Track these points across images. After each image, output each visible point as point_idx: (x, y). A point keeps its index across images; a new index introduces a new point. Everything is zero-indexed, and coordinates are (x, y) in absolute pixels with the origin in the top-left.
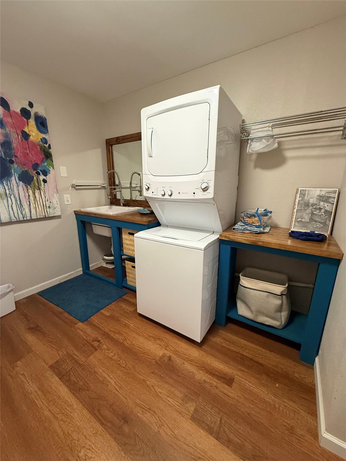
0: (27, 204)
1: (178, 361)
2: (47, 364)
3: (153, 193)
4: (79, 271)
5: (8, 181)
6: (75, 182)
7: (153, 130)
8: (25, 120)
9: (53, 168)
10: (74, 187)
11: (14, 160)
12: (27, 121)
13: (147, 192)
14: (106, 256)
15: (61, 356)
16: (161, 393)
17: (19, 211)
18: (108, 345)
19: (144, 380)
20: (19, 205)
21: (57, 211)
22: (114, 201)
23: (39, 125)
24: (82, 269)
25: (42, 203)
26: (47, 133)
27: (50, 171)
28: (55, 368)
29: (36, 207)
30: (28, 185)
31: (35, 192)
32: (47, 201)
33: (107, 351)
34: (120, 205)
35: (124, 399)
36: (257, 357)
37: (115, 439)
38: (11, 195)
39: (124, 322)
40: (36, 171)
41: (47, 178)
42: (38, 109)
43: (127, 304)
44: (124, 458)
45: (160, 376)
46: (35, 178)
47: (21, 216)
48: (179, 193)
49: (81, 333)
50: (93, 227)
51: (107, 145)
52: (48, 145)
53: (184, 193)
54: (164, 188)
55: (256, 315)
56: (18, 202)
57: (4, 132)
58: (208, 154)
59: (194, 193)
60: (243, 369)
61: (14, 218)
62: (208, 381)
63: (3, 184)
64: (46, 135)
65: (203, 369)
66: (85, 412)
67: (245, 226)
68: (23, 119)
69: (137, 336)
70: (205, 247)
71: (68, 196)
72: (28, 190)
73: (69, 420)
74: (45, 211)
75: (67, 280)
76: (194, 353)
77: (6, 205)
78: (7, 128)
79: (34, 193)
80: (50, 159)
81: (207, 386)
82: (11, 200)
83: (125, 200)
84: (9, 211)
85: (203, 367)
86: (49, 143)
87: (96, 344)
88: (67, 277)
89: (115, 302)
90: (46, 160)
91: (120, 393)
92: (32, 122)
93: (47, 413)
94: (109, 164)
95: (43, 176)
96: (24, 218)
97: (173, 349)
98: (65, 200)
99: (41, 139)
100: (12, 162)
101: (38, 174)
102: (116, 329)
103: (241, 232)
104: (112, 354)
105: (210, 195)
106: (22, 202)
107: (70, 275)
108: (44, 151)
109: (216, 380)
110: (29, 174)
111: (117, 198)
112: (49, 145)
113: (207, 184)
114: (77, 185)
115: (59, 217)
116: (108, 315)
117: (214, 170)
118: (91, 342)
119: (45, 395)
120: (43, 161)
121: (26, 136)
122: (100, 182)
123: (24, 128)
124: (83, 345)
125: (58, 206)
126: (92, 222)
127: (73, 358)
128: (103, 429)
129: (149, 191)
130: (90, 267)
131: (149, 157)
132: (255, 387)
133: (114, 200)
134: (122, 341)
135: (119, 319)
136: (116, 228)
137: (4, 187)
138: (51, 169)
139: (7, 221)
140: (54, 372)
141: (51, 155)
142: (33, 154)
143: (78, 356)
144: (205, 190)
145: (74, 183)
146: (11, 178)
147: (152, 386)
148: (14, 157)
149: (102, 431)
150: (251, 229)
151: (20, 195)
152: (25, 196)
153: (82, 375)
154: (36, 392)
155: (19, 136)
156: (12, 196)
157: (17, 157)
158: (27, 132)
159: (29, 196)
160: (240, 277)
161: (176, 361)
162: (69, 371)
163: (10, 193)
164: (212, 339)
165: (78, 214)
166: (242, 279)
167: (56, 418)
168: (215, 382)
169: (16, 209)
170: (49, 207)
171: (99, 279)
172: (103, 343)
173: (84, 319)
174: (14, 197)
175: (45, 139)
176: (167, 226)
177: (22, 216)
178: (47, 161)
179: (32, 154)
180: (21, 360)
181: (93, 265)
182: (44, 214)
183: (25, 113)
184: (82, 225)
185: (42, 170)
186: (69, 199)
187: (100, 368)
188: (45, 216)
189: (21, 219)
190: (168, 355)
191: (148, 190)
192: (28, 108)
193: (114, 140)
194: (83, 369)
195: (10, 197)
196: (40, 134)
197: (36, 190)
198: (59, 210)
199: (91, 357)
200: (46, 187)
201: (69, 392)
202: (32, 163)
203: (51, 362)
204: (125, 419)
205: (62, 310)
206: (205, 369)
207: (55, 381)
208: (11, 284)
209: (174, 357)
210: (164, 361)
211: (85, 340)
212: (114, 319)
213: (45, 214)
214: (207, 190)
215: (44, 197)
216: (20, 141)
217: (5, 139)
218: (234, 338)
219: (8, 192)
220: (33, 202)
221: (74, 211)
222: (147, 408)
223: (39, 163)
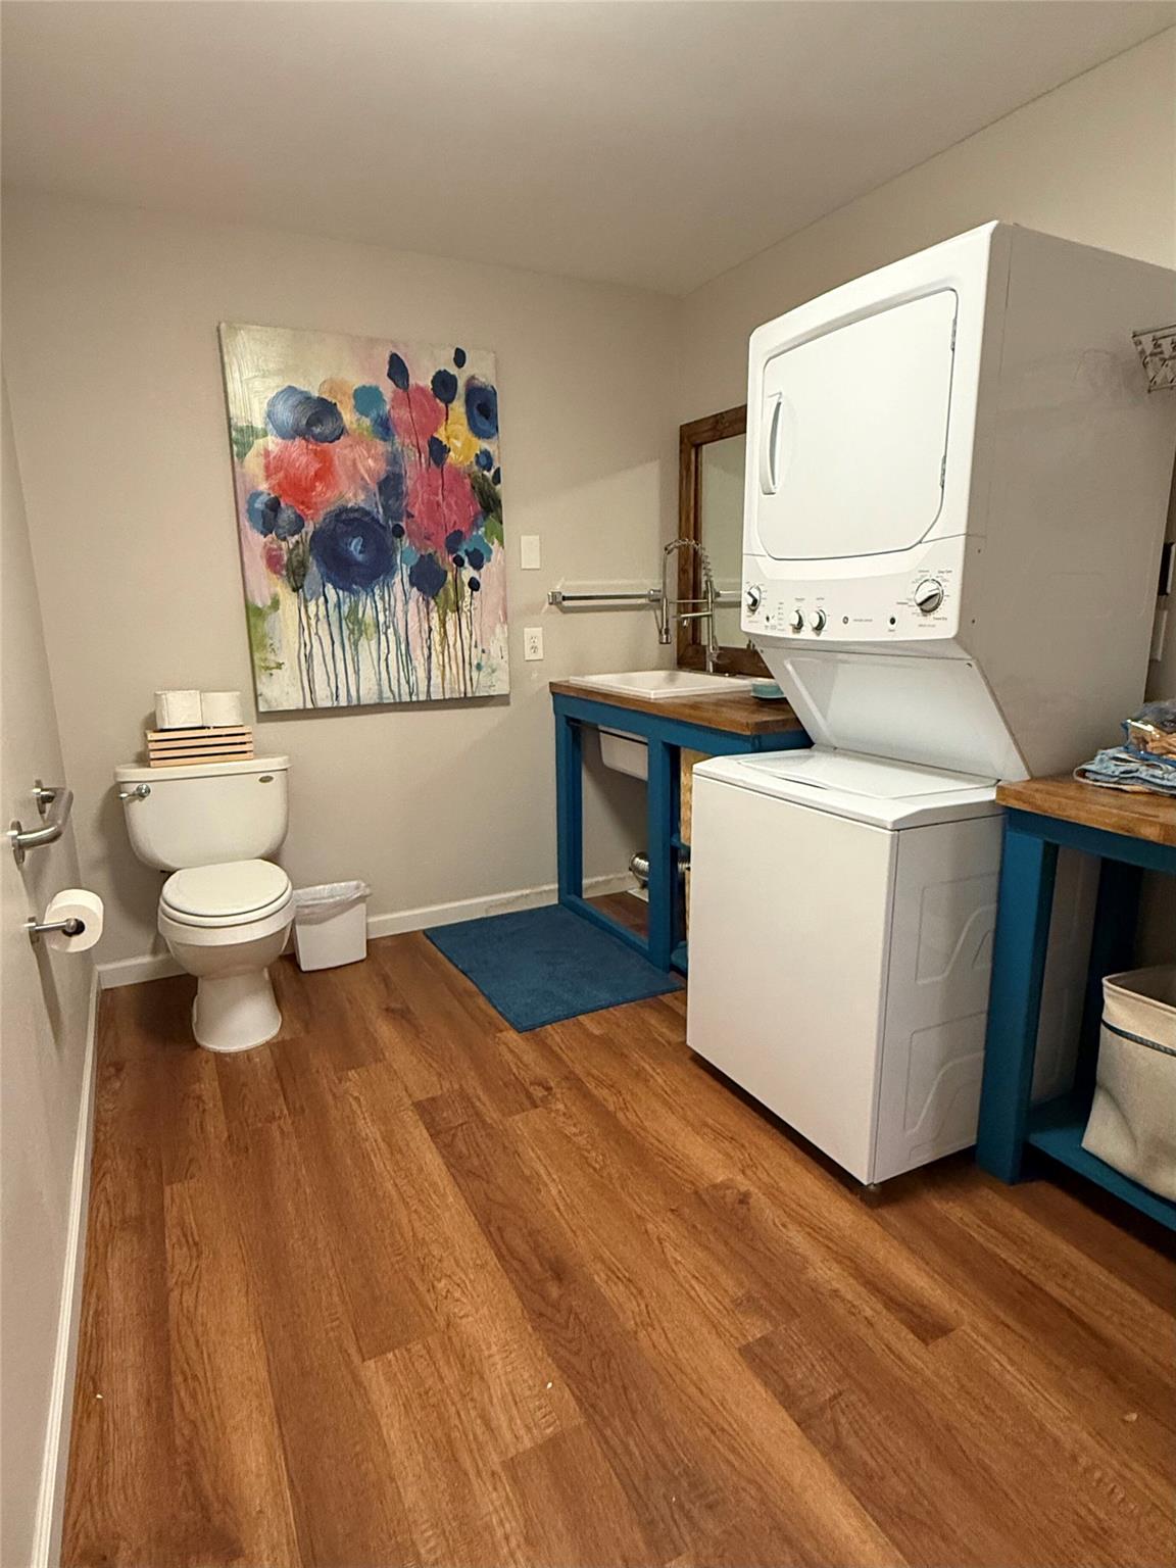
0: (423, 655)
1: (767, 1213)
2: (410, 1096)
3: (768, 619)
4: (545, 892)
5: (386, 588)
6: (562, 587)
7: (781, 400)
8: (442, 405)
9: (501, 543)
10: (558, 601)
11: (404, 527)
12: (447, 407)
13: (751, 619)
14: (641, 858)
15: (445, 1090)
16: (677, 1262)
17: (402, 674)
18: (569, 1104)
19: (639, 1217)
20: (404, 658)
21: (499, 680)
22: (689, 655)
23: (475, 412)
24: (557, 886)
25: (460, 654)
26: (493, 435)
27: (490, 551)
28: (426, 1110)
29: (444, 666)
30: (430, 599)
31: (447, 619)
32: (476, 646)
33: (562, 1119)
34: (702, 669)
35: (570, 1234)
36: (1102, 1314)
37: (520, 1296)
38: (387, 628)
39: (638, 1065)
40: (454, 555)
41: (482, 576)
42: (479, 369)
43: (664, 1021)
44: (530, 1336)
45: (694, 1227)
46: (450, 577)
47: (405, 688)
48: (846, 620)
49: (508, 1057)
50: (602, 739)
51: (683, 446)
52: (493, 471)
53: (861, 620)
54: (799, 604)
55: (1152, 1162)
56: (403, 647)
57: (390, 449)
58: (943, 474)
59: (893, 621)
60: (1009, 1321)
61: (389, 694)
62: (849, 1297)
63: (374, 595)
64: (490, 440)
65: (848, 1263)
66: (470, 1220)
67: (1131, 762)
68: (437, 404)
69: (662, 1111)
70: (901, 819)
71: (538, 631)
72: (428, 614)
73: (429, 1217)
74: (468, 678)
75: (509, 914)
76: (842, 1214)
77: (375, 655)
78: (396, 437)
79: (443, 624)
80: (494, 514)
81: (840, 1309)
82: (388, 642)
83: (721, 648)
84: (380, 673)
85: (849, 1258)
86: (496, 465)
87: (539, 1093)
88: (509, 902)
89: (632, 1004)
90: (485, 519)
91: (564, 1219)
92: (458, 407)
93: (389, 1185)
94: (684, 518)
95: (471, 568)
96: (411, 695)
97: (764, 1177)
98: (527, 646)
99: (477, 455)
100: (398, 532)
101: (459, 562)
102: (607, 1075)
103: (1107, 788)
104: (574, 1130)
105: (945, 624)
106: (411, 647)
107: (518, 898)
108: (481, 493)
109: (879, 1307)
110: (437, 564)
111: (700, 644)
112: (498, 471)
113: (936, 586)
114: (566, 595)
115: (502, 700)
116: (597, 1032)
117: (963, 530)
118: (527, 1085)
119: (392, 1154)
120: (475, 525)
121: (438, 451)
122: (645, 581)
123: (436, 430)
124: (505, 1084)
125: (504, 664)
126: (603, 724)
127: (473, 1107)
128: (499, 1266)
129: (756, 613)
130: (584, 887)
131: (765, 494)
132: (1027, 1384)
133: (690, 652)
134: (611, 1108)
135: (625, 1051)
136: (660, 744)
137: (375, 602)
138: (495, 546)
139: (372, 702)
140: (421, 1117)
141: (500, 501)
142: (453, 503)
143: (484, 1105)
144: (929, 605)
145: (558, 588)
146: (393, 578)
147: (659, 1239)
148: (404, 519)
149: (495, 1269)
150: (1153, 776)
151: (409, 627)
152: (420, 632)
153: (483, 1146)
154: (376, 1141)
155: (423, 455)
156: (391, 631)
157: (413, 516)
158: (441, 442)
159: (430, 630)
160: (1105, 990)
161: (762, 1210)
162: (456, 1128)
163: (385, 622)
164: (936, 1204)
165: (561, 695)
166: (1109, 996)
167: (406, 1204)
168: (870, 1307)
169: (396, 670)
170: (479, 667)
171: (606, 929)
172: (559, 1096)
173: (527, 1027)
174: (395, 635)
175: (486, 454)
176: (834, 750)
177: (407, 690)
178: (487, 522)
179: (449, 505)
180: (358, 1070)
181: (595, 883)
182: (462, 689)
183: (444, 385)
184: (570, 732)
185: (471, 550)
186: (539, 644)
187: (533, 1150)
188: (465, 694)
189: (406, 698)
190: (743, 1189)
191: (754, 611)
192: (453, 370)
193: (706, 428)
194: (488, 1135)
195: (386, 634)
196: (475, 440)
197: (450, 614)
198: (506, 678)
199: (517, 1117)
200: (476, 603)
201: (444, 1168)
202: (446, 531)
203: (421, 1096)
204: (559, 1272)
205: (474, 988)
206: (853, 1265)
207: (418, 1136)
208: (365, 882)
209: (759, 1198)
210: (723, 1197)
211: (514, 1074)
212: (610, 1048)
213: (465, 689)
214: (938, 604)
215: (468, 636)
216: (424, 470)
217: (389, 468)
218: (1031, 1227)
219: (381, 618)
220: (439, 649)
221: (551, 683)
222: (625, 1277)
223: (463, 529)
